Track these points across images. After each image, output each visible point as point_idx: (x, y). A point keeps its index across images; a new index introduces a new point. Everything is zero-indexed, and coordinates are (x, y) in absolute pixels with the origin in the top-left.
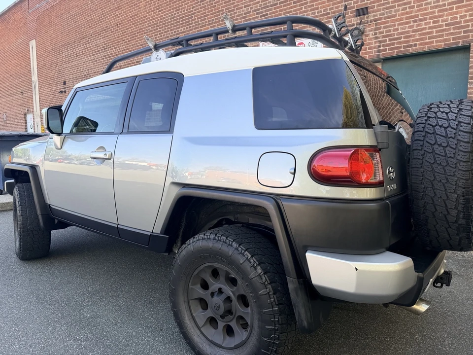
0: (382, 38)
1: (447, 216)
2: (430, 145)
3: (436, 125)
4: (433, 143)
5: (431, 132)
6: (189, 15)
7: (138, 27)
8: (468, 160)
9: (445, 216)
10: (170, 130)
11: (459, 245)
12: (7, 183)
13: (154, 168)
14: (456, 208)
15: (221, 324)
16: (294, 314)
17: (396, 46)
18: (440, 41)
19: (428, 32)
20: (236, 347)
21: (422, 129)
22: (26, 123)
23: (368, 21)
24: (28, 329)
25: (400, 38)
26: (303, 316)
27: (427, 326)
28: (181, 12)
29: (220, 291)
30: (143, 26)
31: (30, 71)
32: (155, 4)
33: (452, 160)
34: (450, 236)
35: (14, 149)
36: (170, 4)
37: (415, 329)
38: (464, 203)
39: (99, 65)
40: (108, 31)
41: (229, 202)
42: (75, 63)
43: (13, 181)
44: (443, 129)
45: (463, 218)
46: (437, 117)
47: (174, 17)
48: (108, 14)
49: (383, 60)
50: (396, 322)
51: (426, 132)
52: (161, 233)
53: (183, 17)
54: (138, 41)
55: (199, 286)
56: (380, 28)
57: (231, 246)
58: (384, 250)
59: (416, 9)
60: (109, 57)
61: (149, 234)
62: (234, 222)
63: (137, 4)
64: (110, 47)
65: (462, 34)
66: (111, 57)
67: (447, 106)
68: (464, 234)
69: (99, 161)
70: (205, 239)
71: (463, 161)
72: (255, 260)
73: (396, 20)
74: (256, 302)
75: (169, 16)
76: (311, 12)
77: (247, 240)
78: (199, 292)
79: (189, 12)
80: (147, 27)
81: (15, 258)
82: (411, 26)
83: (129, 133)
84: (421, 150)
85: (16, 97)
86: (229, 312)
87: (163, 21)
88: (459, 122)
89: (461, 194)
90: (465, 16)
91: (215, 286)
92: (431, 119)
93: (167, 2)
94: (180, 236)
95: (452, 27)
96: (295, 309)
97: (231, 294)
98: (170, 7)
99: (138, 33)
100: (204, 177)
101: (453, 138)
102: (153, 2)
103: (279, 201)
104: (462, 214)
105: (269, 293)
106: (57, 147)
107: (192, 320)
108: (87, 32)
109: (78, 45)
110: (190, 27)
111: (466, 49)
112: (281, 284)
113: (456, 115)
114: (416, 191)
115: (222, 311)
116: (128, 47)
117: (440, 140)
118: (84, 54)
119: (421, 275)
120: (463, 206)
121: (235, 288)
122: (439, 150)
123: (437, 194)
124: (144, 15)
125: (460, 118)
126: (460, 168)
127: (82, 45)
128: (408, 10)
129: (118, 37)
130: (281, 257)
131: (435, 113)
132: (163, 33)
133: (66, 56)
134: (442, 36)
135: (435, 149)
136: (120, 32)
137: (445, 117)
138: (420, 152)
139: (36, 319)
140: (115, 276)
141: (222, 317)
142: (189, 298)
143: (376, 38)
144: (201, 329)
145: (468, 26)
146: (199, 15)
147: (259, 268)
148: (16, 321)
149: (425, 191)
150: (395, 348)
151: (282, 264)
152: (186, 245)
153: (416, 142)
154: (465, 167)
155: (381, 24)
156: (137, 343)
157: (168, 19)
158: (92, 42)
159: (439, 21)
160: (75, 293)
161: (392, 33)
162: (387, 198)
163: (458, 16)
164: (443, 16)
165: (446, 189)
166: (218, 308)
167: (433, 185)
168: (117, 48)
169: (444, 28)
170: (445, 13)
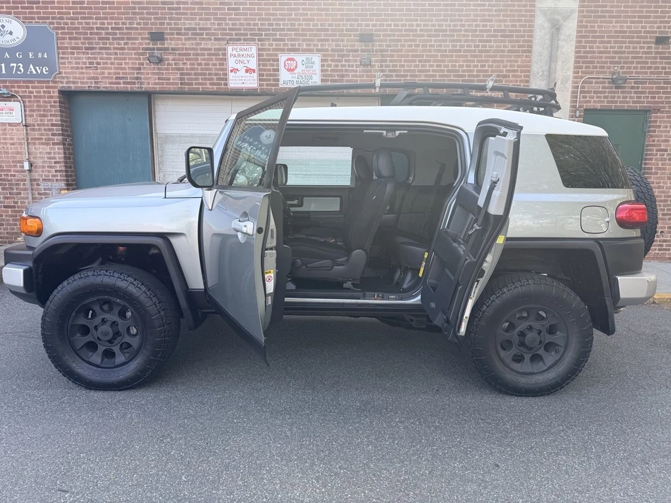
0: (389, 72)
15: (528, 356)
23: (373, 50)
29: (530, 328)
56: (386, 61)
73: (403, 56)
78: (505, 335)
82: (416, 65)
90: (463, 66)
95: (452, 74)
97: (541, 327)
106: (208, 206)
121: (546, 321)
128: (414, 47)
143: (382, 71)
155: (387, 56)
159: (441, 65)
161: (398, 68)
163: (457, 64)
164: (444, 61)
170: (447, 59)
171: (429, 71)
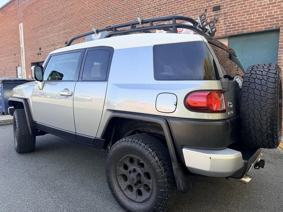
0: (229, 24)
1: (261, 129)
2: (252, 89)
3: (256, 78)
4: (254, 88)
5: (253, 82)
6: (114, 9)
7: (84, 16)
8: (273, 98)
9: (260, 129)
10: (106, 80)
11: (268, 145)
12: (9, 109)
13: (94, 100)
14: (266, 124)
15: (135, 189)
16: (176, 183)
17: (236, 29)
18: (262, 26)
19: (255, 21)
20: (144, 202)
21: (248, 80)
22: (17, 72)
23: (220, 14)
24: (25, 192)
25: (239, 24)
26: (181, 184)
27: (251, 191)
28: (110, 7)
29: (134, 170)
30: (87, 15)
31: (19, 42)
32: (94, 3)
33: (264, 98)
34: (263, 140)
35: (14, 89)
36: (103, 3)
37: (244, 193)
38: (270, 122)
39: (61, 38)
40: (66, 18)
41: (140, 120)
42: (46, 37)
43: (13, 107)
44: (259, 80)
45: (270, 130)
46: (256, 74)
47: (105, 11)
48: (66, 8)
49: (229, 37)
50: (234, 189)
51: (250, 82)
52: (101, 138)
53: (111, 11)
54: (84, 24)
55: (122, 167)
56: (227, 18)
57: (141, 145)
58: (226, 147)
59: (248, 7)
60: (67, 34)
61: (94, 138)
62: (142, 131)
63: (83, 2)
64: (68, 28)
65: (275, 22)
66: (68, 33)
67: (262, 67)
68: (271, 139)
69: (65, 97)
70: (126, 141)
71: (270, 99)
72: (154, 153)
73: (237, 14)
74: (154, 176)
75: (103, 10)
76: (187, 8)
77: (150, 142)
78: (123, 171)
79: (114, 8)
80: (89, 16)
81: (14, 152)
82: (245, 17)
83: (82, 81)
84: (247, 92)
85: (11, 57)
86: (139, 182)
87: (99, 13)
88: (268, 76)
89: (269, 117)
90: (277, 11)
91: (131, 167)
92: (253, 75)
93: (102, 1)
94: (112, 140)
95: (269, 18)
96: (177, 180)
97: (141, 172)
98: (103, 4)
99: (84, 19)
100: (124, 106)
101: (265, 86)
102: (93, 1)
103: (168, 120)
104: (269, 127)
105: (162, 171)
106: (40, 88)
107: (118, 186)
108: (54, 19)
109: (48, 26)
110: (115, 16)
111: (277, 31)
112: (169, 166)
113: (267, 73)
114: (244, 115)
115: (135, 182)
116: (78, 27)
117: (258, 87)
118: (52, 31)
119: (246, 161)
120: (270, 123)
121: (143, 168)
122: (257, 92)
123: (256, 116)
124: (87, 9)
125: (269, 74)
126: (269, 102)
127: (51, 26)
128: (244, 8)
129: (72, 22)
130: (168, 151)
131: (256, 71)
132: (99, 20)
133: (41, 33)
134: (263, 23)
135: (255, 92)
136: (73, 19)
137: (261, 74)
138: (247, 93)
139: (29, 186)
140: (73, 162)
141: (136, 185)
142: (117, 174)
143: (225, 24)
144: (124, 192)
145: (279, 17)
146: (120, 9)
147: (156, 157)
148: (18, 187)
149: (249, 115)
150: (233, 203)
151: (170, 155)
152: (115, 144)
153: (244, 88)
154: (271, 102)
155: (228, 16)
156: (87, 200)
157: (102, 12)
158: (57, 24)
159: (261, 14)
160: (51, 172)
161: (234, 21)
162: (228, 119)
163: (273, 11)
164: (264, 11)
165: (260, 114)
166: (134, 179)
167: (253, 111)
168: (71, 28)
169: (265, 18)
170: (265, 10)
171: (253, 19)
